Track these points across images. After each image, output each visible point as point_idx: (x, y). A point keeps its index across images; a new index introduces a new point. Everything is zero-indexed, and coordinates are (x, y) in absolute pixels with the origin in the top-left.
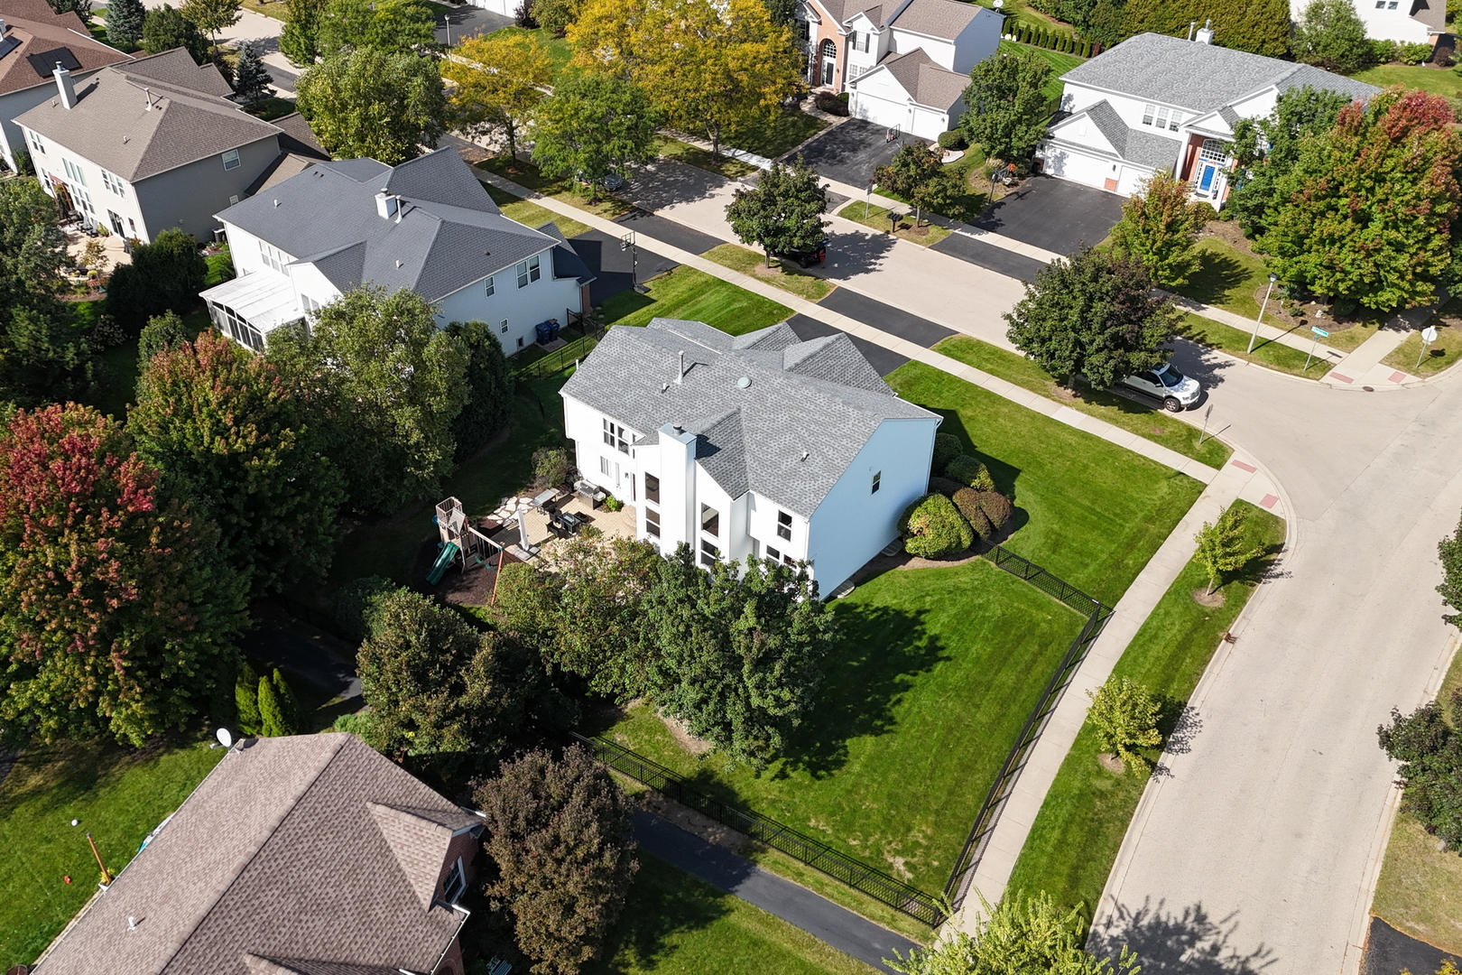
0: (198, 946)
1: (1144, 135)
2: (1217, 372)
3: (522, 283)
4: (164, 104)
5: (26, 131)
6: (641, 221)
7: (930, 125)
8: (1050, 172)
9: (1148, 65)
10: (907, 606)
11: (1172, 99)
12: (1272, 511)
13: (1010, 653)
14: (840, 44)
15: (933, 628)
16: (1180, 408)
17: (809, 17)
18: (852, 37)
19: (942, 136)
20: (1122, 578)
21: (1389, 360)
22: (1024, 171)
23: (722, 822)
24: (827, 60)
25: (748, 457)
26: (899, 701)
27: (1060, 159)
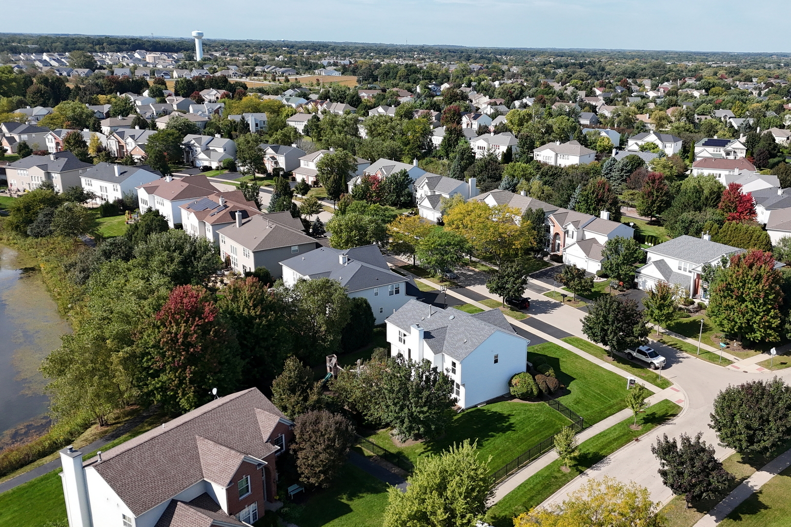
0: (182, 429)
1: (679, 274)
2: (681, 359)
3: (391, 294)
4: (273, 226)
5: (220, 235)
6: (459, 289)
7: (593, 267)
8: (641, 288)
9: (681, 247)
10: (505, 412)
11: (688, 259)
12: (679, 405)
13: (541, 432)
14: (562, 235)
15: (512, 421)
16: (656, 368)
17: (550, 224)
18: (566, 232)
19: (598, 272)
20: (602, 416)
21: (760, 364)
22: (628, 286)
23: (399, 467)
24: (558, 241)
25: (445, 342)
26: (487, 440)
27: (644, 282)
